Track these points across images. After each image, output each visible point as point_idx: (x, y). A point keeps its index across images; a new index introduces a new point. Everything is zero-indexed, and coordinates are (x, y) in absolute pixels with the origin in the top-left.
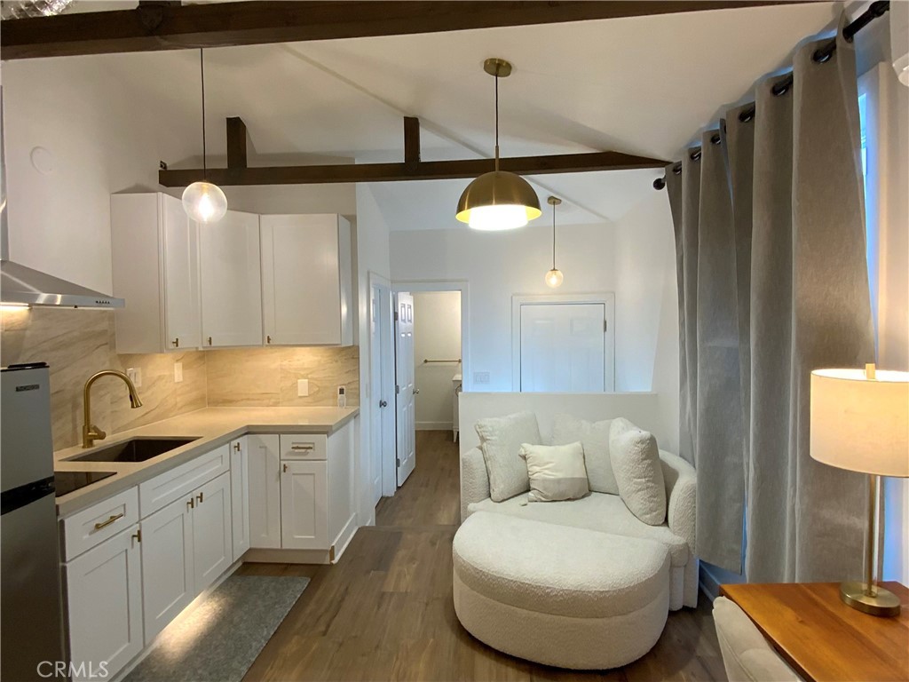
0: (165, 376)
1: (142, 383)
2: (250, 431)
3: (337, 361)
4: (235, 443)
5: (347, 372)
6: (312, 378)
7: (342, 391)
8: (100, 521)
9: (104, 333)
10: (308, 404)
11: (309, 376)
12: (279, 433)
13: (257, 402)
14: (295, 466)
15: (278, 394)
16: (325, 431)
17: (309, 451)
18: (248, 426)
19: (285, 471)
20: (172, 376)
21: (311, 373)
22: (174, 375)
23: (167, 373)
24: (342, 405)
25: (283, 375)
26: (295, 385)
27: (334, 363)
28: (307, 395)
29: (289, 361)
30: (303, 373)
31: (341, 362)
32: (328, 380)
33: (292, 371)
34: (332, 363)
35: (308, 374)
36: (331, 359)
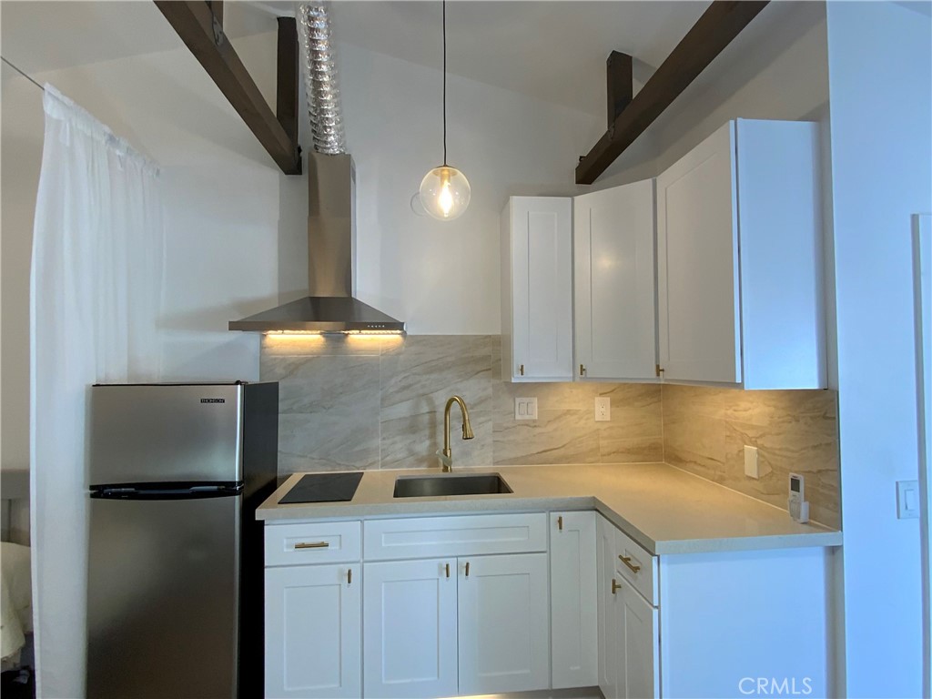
0: (578, 410)
1: (539, 416)
5: (814, 447)
6: (763, 447)
7: (795, 485)
8: (307, 541)
10: (758, 494)
11: (760, 442)
13: (703, 469)
15: (723, 463)
20: (591, 412)
21: (761, 436)
23: (582, 408)
25: (728, 434)
26: (741, 454)
27: (794, 423)
28: (755, 476)
29: (735, 411)
30: (751, 433)
31: (806, 423)
32: (785, 457)
33: (738, 429)
34: (790, 422)
35: (757, 438)
36: (789, 415)
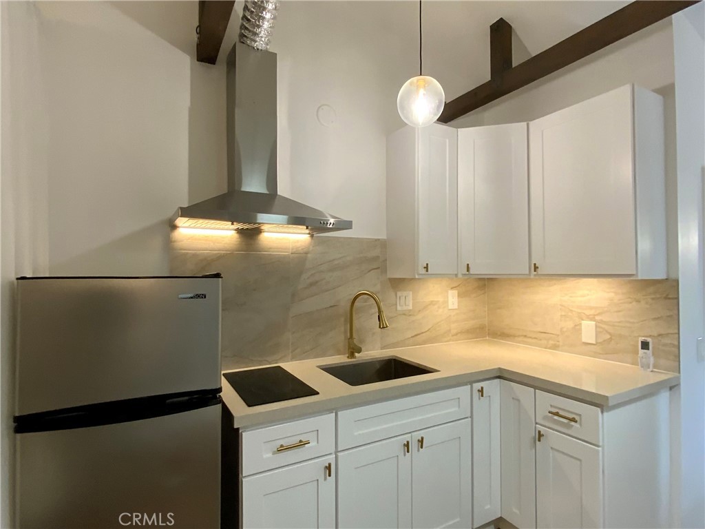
0: (438, 301)
1: (413, 306)
2: (501, 375)
3: (638, 301)
4: (477, 386)
5: (655, 319)
6: (601, 322)
7: (645, 345)
8: (286, 443)
9: (376, 258)
10: (596, 355)
11: (597, 318)
12: (535, 388)
13: (534, 341)
14: (555, 438)
15: (558, 335)
16: (598, 402)
17: (573, 423)
18: (500, 369)
19: (539, 440)
20: (446, 302)
21: (598, 314)
22: (447, 302)
23: (440, 299)
24: (645, 366)
25: (563, 314)
26: (578, 327)
27: (634, 303)
28: (594, 343)
29: (571, 297)
30: (588, 312)
31: (647, 303)
32: (624, 327)
33: (574, 309)
34: (631, 303)
35: (595, 315)
36: (630, 298)
